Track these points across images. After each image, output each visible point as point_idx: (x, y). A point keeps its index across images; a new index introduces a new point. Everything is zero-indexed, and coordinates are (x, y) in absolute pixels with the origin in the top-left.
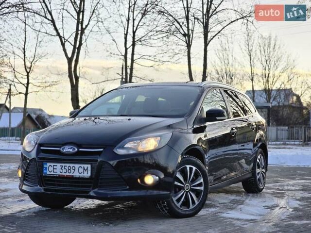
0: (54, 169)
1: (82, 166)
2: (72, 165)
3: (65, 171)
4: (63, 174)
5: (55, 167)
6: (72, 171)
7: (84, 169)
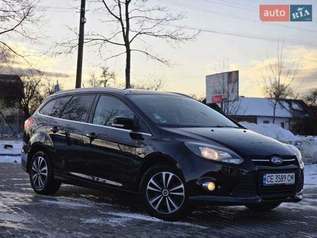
0: (271, 179)
1: (290, 174)
2: (284, 174)
3: (279, 180)
4: (278, 183)
5: (272, 177)
7: (291, 177)
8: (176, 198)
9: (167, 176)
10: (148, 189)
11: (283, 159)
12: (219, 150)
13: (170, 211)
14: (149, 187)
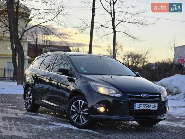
0: (140, 106)
1: (154, 104)
2: (149, 104)
3: (145, 107)
4: (145, 109)
5: (140, 105)
6: (149, 107)
7: (155, 106)
8: (85, 116)
9: (81, 102)
12: (110, 88)
13: (82, 123)
14: (72, 109)
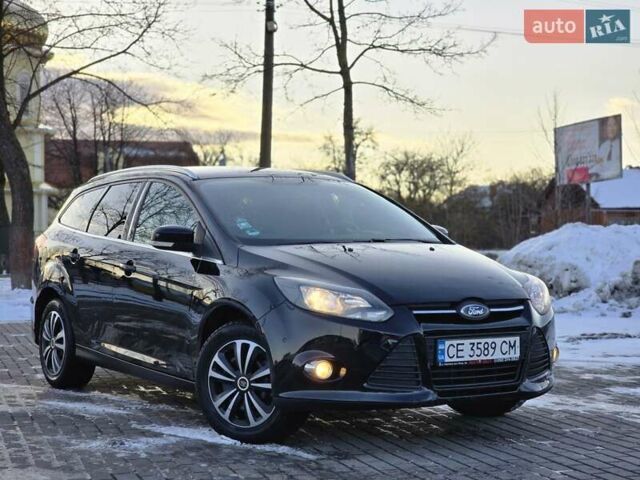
0: (458, 351)
1: (507, 339)
2: (490, 340)
3: (478, 352)
4: (475, 358)
5: (460, 347)
6: (491, 351)
7: (510, 346)
8: (263, 394)
9: (245, 348)
10: (211, 377)
11: (490, 307)
12: (346, 293)
13: (253, 423)
14: (212, 373)
